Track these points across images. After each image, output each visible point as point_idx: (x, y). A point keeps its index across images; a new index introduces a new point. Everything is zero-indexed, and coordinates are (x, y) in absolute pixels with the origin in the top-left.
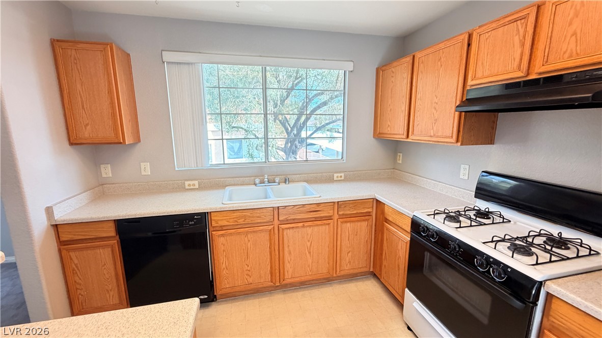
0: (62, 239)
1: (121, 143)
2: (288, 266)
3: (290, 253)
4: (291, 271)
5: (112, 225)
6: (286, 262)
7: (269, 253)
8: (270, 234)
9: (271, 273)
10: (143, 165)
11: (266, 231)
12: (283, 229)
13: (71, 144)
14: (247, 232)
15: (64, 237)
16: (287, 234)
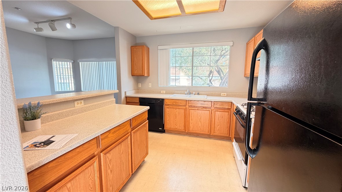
0: (127, 101)
1: (143, 75)
2: (191, 125)
3: (192, 120)
4: (192, 127)
5: (138, 99)
6: (190, 123)
7: (184, 118)
8: (184, 111)
9: (184, 126)
10: (149, 84)
11: (183, 109)
12: (190, 109)
13: (132, 75)
14: (176, 108)
15: (128, 101)
16: (191, 112)
